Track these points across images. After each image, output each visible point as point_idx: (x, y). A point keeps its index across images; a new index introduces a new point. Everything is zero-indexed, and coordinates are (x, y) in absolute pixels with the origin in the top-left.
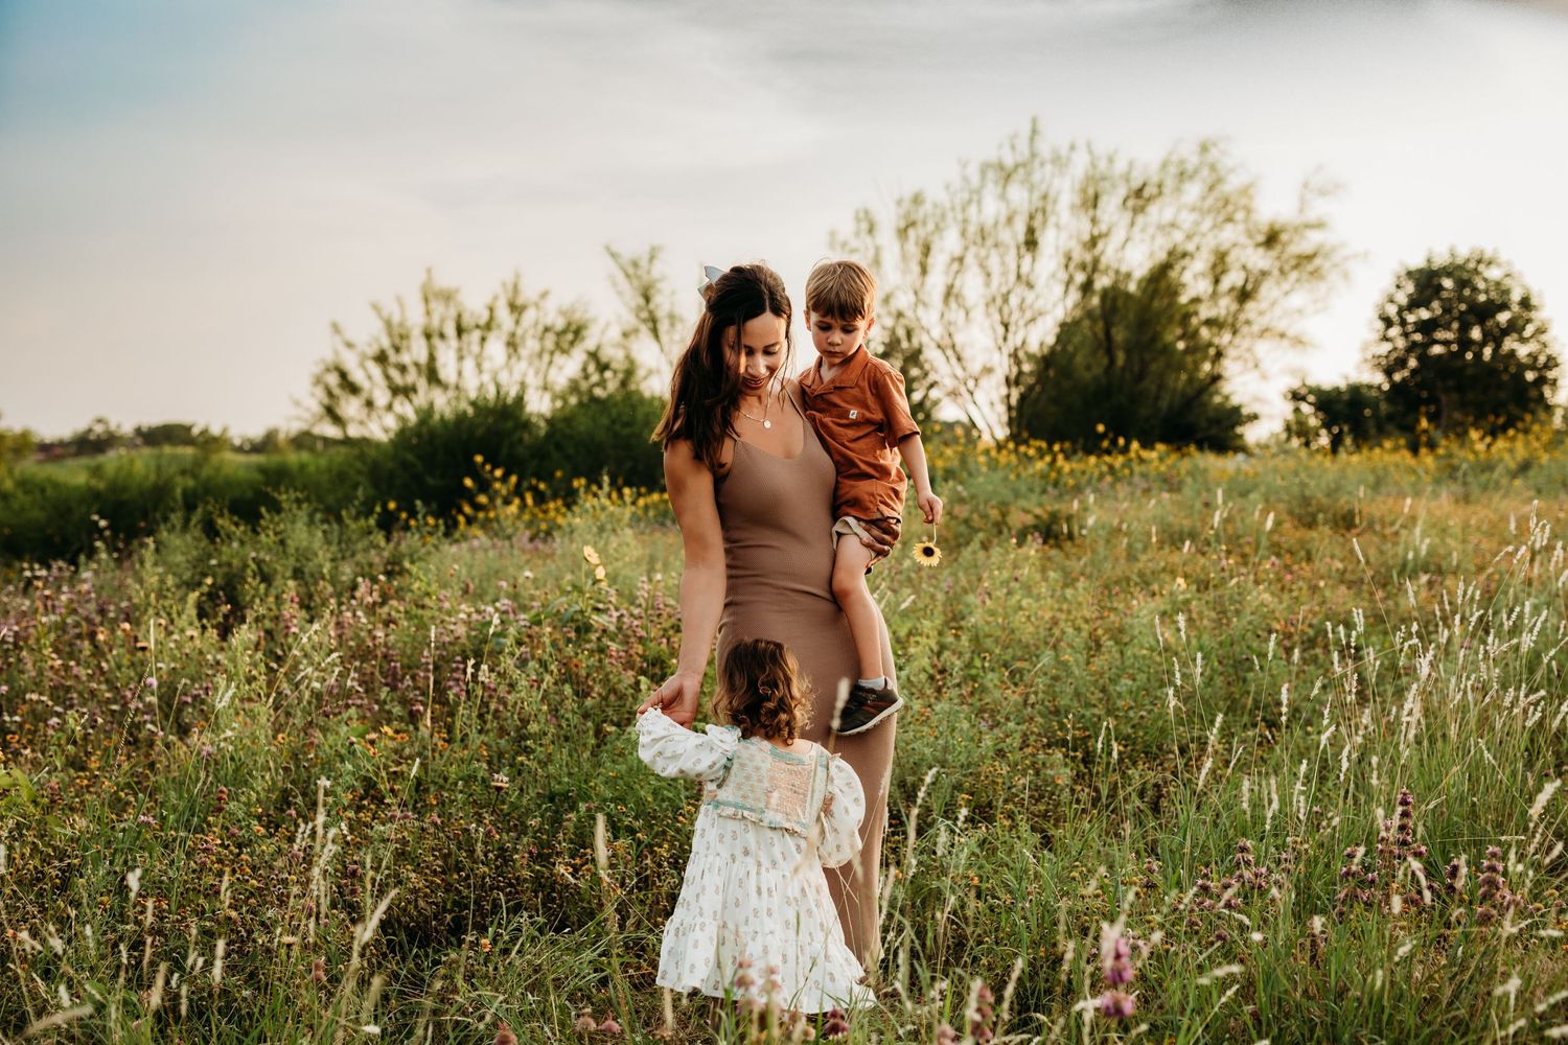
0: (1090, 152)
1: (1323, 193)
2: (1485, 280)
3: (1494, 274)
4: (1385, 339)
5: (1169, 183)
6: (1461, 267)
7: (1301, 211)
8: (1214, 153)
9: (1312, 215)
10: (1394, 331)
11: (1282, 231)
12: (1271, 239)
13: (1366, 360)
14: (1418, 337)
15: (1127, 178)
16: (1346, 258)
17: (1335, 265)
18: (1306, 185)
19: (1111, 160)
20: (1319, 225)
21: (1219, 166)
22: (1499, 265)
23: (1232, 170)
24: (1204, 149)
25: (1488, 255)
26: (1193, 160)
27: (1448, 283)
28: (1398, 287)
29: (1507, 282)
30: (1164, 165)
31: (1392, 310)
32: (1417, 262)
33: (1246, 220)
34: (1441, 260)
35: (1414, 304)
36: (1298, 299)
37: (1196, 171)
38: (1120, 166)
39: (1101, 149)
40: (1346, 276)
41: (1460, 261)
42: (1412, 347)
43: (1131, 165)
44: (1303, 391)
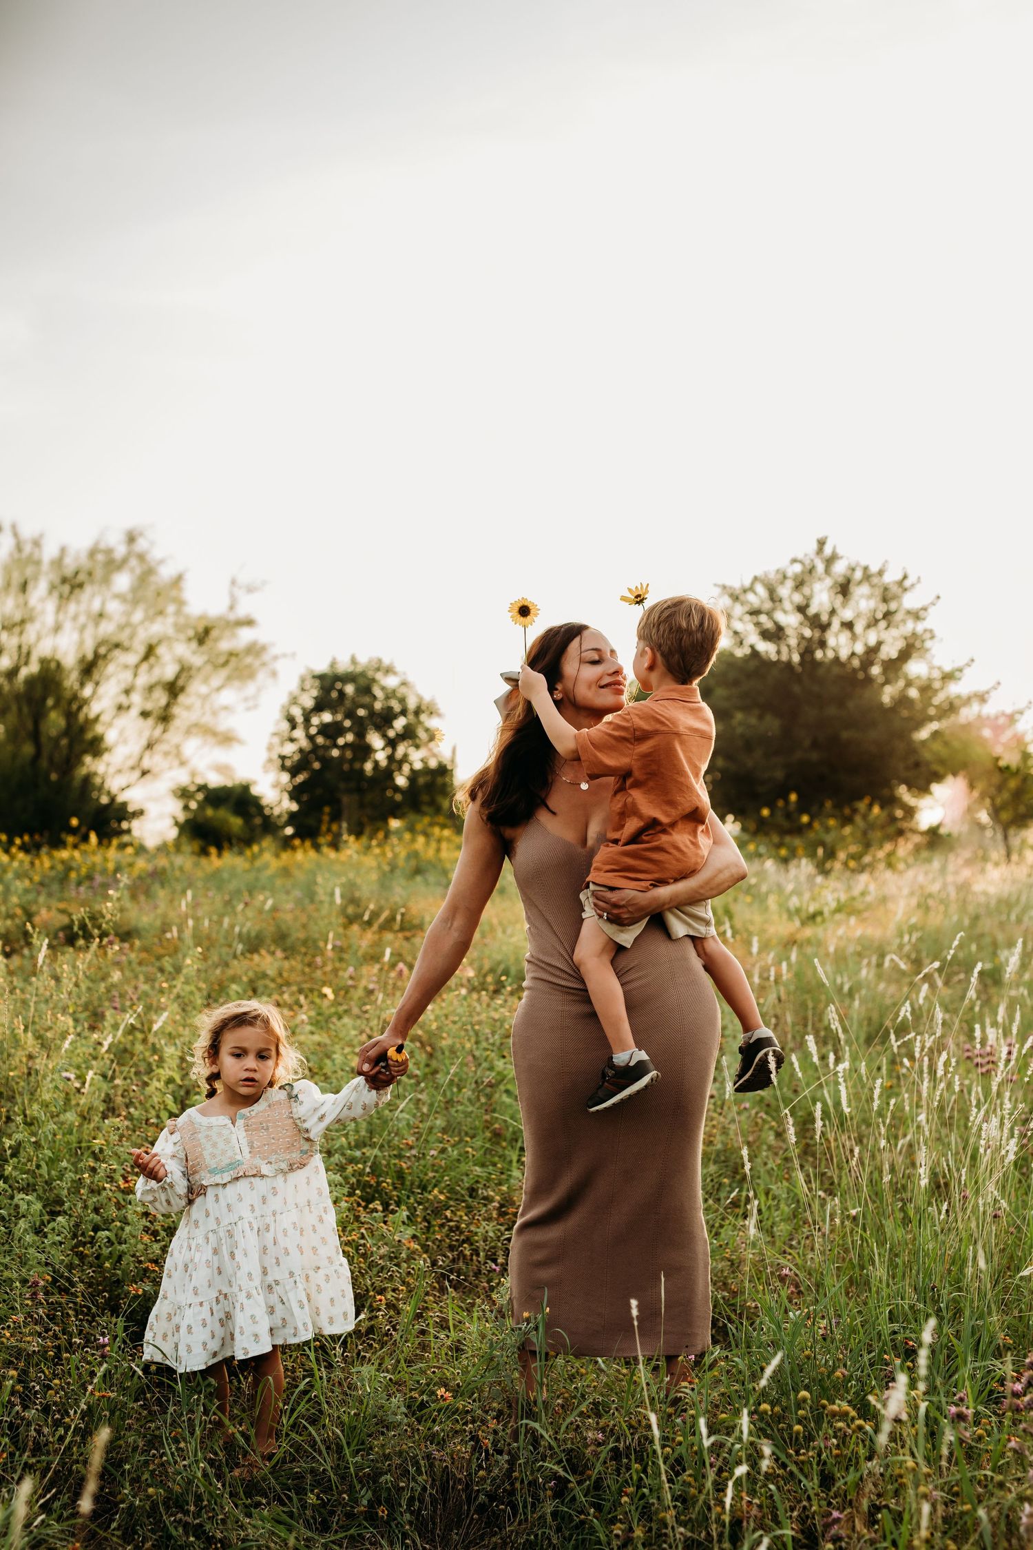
0: (16, 534)
1: (250, 590)
2: (383, 688)
3: (391, 682)
4: (292, 740)
5: (99, 573)
6: (363, 674)
7: (232, 608)
8: (141, 544)
9: (242, 612)
10: (299, 733)
11: (213, 628)
12: (203, 636)
13: (270, 760)
14: (320, 740)
15: (58, 563)
16: (276, 658)
17: (264, 664)
18: (233, 582)
19: (37, 543)
20: (249, 623)
21: (149, 557)
22: (395, 673)
23: (162, 562)
24: (131, 539)
25: (386, 661)
26: (121, 550)
27: (350, 689)
28: (303, 690)
29: (402, 691)
30: (92, 553)
31: (297, 713)
32: (322, 667)
33: (178, 612)
34: (344, 666)
35: (319, 707)
36: (228, 696)
37: (125, 561)
38: (49, 552)
39: (27, 532)
40: (274, 674)
41: (359, 669)
42: (316, 748)
43: (63, 550)
44: (193, 788)
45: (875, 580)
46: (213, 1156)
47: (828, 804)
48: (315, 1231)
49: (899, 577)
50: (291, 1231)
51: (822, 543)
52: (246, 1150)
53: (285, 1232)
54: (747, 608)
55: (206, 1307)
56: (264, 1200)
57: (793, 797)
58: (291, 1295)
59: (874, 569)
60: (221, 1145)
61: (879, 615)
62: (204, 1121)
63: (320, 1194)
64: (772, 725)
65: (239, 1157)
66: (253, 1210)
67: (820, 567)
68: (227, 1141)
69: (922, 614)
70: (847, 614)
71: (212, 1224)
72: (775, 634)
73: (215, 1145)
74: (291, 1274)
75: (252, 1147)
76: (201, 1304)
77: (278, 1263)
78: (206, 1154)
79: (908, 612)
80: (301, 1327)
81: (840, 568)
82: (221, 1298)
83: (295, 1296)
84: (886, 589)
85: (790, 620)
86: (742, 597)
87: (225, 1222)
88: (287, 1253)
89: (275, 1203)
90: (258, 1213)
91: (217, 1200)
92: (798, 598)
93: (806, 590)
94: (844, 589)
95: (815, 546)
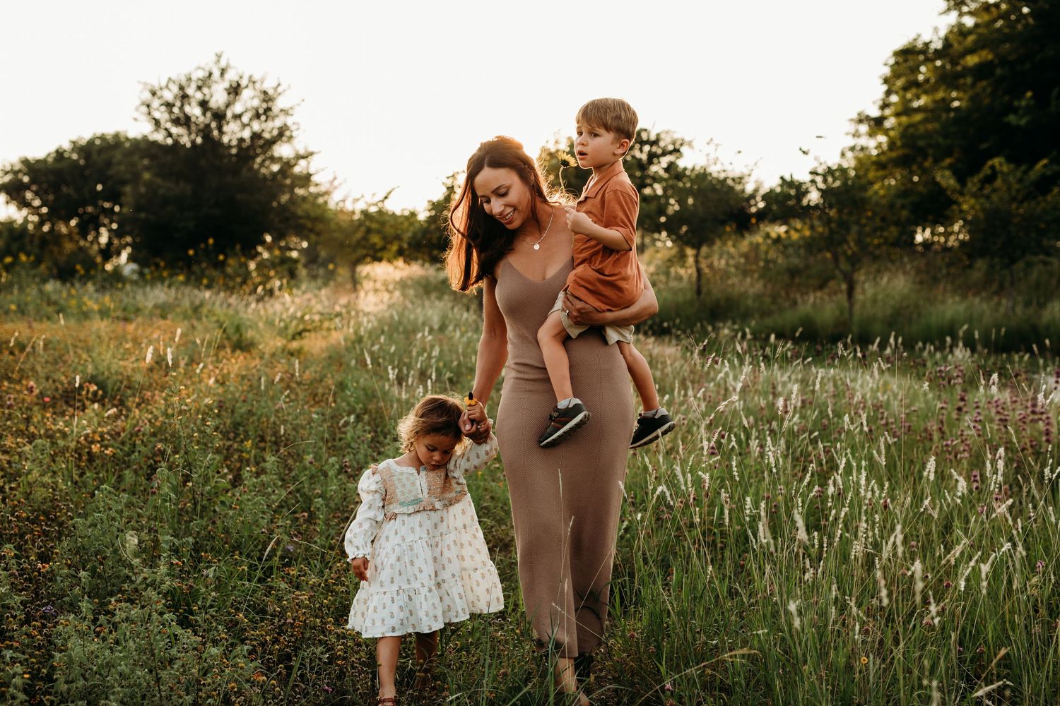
45: (258, 86)
46: (403, 493)
47: (238, 247)
48: (470, 545)
49: (275, 84)
50: (452, 546)
51: (219, 56)
52: (426, 491)
53: (449, 547)
54: (162, 101)
55: (388, 596)
56: (436, 526)
57: (211, 241)
58: (454, 590)
59: (256, 77)
60: (408, 486)
61: (261, 111)
62: (398, 469)
63: (473, 520)
64: (185, 188)
65: (420, 496)
66: (428, 534)
67: (216, 74)
68: (413, 484)
69: (290, 112)
70: (238, 108)
71: (398, 540)
72: (184, 121)
73: (404, 486)
74: (454, 576)
75: (430, 489)
76: (385, 593)
77: (444, 568)
78: (398, 491)
79: (282, 110)
80: (460, 611)
81: (231, 76)
82: (401, 591)
83: (456, 590)
84: (265, 93)
85: (194, 111)
86: (159, 93)
87: (408, 540)
88: (450, 561)
89: (442, 528)
90: (431, 535)
91: (404, 524)
92: (199, 96)
93: (205, 90)
94: (235, 90)
95: (214, 58)
